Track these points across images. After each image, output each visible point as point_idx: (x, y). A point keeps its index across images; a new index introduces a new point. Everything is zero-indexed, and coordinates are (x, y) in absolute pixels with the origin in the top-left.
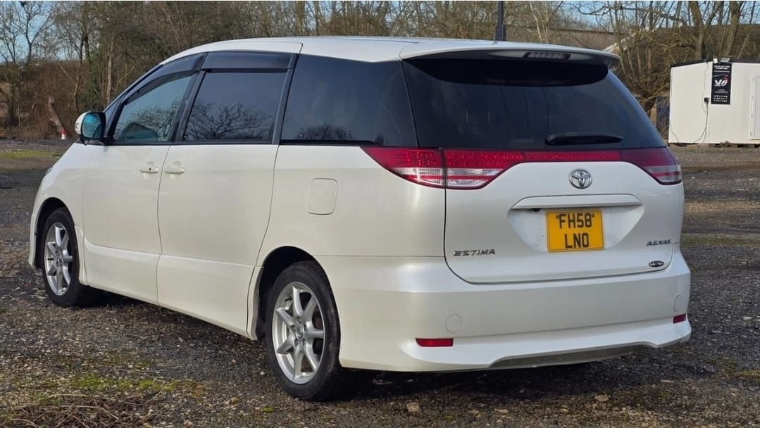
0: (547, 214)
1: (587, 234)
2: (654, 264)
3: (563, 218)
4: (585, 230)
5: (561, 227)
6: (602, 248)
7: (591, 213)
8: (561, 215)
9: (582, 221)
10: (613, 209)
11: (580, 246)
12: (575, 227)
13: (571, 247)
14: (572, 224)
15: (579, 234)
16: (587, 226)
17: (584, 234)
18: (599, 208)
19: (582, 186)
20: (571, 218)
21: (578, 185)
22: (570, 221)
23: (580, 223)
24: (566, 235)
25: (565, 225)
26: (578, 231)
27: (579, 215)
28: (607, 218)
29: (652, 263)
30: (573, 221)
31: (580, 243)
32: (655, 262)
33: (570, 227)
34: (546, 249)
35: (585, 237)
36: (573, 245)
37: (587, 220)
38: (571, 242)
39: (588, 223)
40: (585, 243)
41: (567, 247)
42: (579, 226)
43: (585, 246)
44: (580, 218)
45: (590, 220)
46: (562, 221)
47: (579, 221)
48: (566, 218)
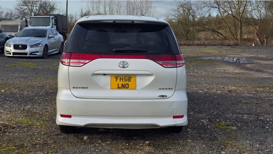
0: (111, 76)
1: (128, 84)
2: (161, 96)
3: (117, 78)
4: (127, 82)
5: (116, 81)
6: (135, 89)
7: (131, 77)
8: (116, 77)
9: (126, 79)
10: (142, 76)
11: (124, 88)
12: (122, 81)
13: (120, 88)
14: (121, 80)
15: (124, 84)
16: (128, 81)
17: (126, 84)
18: (135, 75)
19: (124, 67)
20: (121, 78)
21: (122, 67)
22: (120, 79)
23: (125, 80)
24: (118, 84)
25: (118, 80)
26: (124, 83)
27: (125, 77)
28: (138, 79)
29: (160, 96)
30: (122, 79)
31: (124, 87)
32: (162, 96)
33: (120, 81)
34: (109, 88)
35: (127, 85)
36: (121, 87)
37: (128, 79)
39: (129, 80)
40: (127, 87)
41: (118, 88)
42: (124, 81)
43: (126, 88)
44: (125, 78)
45: (130, 79)
46: (117, 79)
47: (124, 79)
48: (119, 78)
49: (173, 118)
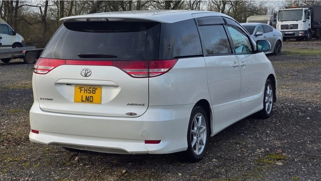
0: (75, 86)
1: (92, 97)
2: (129, 114)
3: (82, 89)
4: (91, 95)
5: (80, 92)
6: (100, 103)
7: (96, 88)
8: (81, 88)
9: (91, 91)
10: (108, 87)
11: (88, 101)
12: (87, 93)
13: (84, 101)
14: (86, 92)
15: (88, 96)
16: (93, 93)
17: (90, 97)
18: (100, 86)
19: (86, 76)
20: (86, 89)
21: (84, 76)
22: (85, 90)
23: (90, 92)
24: (82, 96)
25: (82, 92)
26: (88, 95)
27: (89, 88)
28: (104, 90)
29: (128, 113)
30: (87, 90)
31: (89, 100)
32: (130, 113)
33: (84, 93)
34: (73, 101)
35: (91, 98)
36: (85, 100)
37: (93, 91)
38: (84, 99)
39: (94, 92)
40: (91, 100)
41: (82, 101)
42: (89, 93)
43: (90, 101)
44: (90, 89)
45: (95, 91)
46: (81, 90)
47: (89, 90)
48: (83, 89)
49: (146, 143)
